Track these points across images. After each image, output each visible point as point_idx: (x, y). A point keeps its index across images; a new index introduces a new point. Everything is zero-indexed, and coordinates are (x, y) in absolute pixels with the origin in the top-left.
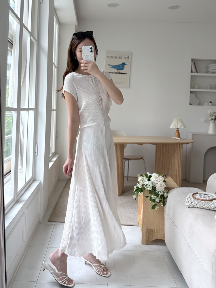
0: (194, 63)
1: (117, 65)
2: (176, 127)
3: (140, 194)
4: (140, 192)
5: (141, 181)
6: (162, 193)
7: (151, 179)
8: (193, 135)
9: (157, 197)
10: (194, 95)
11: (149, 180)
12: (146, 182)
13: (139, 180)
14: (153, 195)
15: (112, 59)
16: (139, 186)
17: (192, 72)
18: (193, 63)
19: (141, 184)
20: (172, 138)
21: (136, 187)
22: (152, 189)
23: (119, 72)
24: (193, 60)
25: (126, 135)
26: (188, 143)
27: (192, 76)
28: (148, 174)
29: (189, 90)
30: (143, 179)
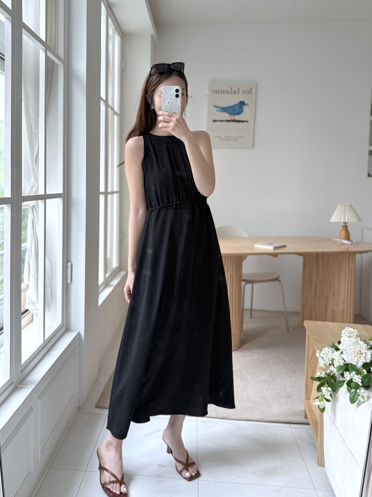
1: (230, 106)
15: (220, 95)
20: (335, 241)
23: (233, 119)
27: (371, 122)
29: (367, 148)
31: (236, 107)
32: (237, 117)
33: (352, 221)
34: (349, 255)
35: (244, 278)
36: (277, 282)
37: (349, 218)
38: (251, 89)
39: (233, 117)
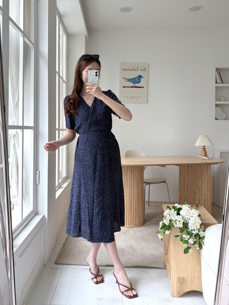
0: (219, 72)
1: (133, 78)
2: (202, 145)
3: (167, 232)
4: (167, 231)
5: (169, 216)
6: (196, 232)
7: (180, 212)
8: (221, 153)
9: (190, 236)
10: (220, 109)
11: (178, 214)
12: (175, 217)
13: (165, 214)
14: (185, 235)
15: (127, 71)
16: (166, 222)
17: (216, 83)
18: (217, 72)
19: (168, 220)
20: (198, 158)
21: (162, 224)
22: (183, 225)
23: (135, 86)
24: (217, 69)
25: (145, 156)
26: (217, 163)
27: (217, 87)
28: (176, 206)
29: (214, 103)
30: (171, 213)
31: (137, 79)
34: (208, 165)
35: (144, 181)
36: (165, 183)
37: (207, 144)
38: (145, 68)
39: (135, 85)
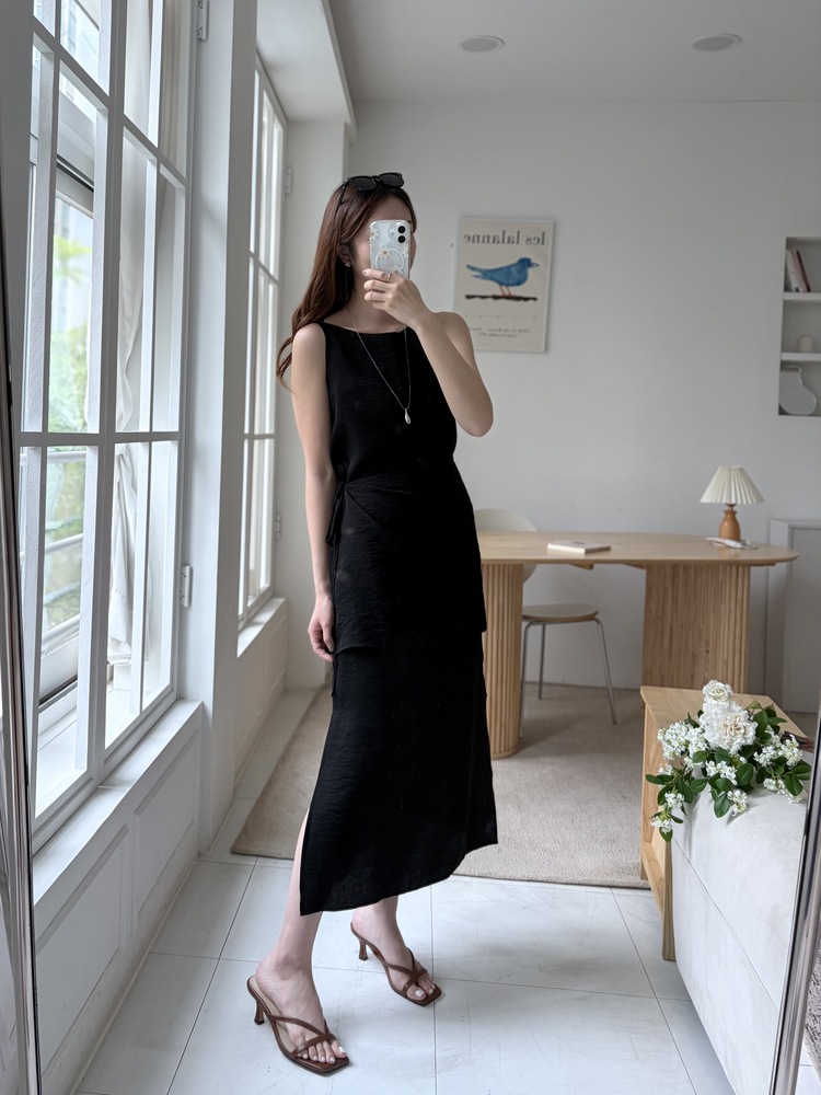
0: (798, 253)
1: (501, 269)
2: (724, 501)
8: (792, 529)
10: (796, 377)
15: (481, 244)
17: (787, 288)
18: (792, 252)
23: (507, 293)
24: (790, 243)
25: (533, 529)
26: (772, 563)
27: (787, 304)
29: (776, 356)
31: (513, 269)
32: (515, 291)
33: (745, 502)
34: (738, 568)
35: (525, 613)
36: (594, 623)
37: (739, 497)
38: (543, 234)
39: (506, 291)
